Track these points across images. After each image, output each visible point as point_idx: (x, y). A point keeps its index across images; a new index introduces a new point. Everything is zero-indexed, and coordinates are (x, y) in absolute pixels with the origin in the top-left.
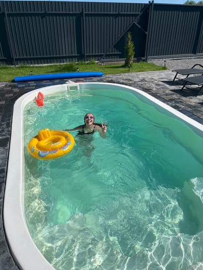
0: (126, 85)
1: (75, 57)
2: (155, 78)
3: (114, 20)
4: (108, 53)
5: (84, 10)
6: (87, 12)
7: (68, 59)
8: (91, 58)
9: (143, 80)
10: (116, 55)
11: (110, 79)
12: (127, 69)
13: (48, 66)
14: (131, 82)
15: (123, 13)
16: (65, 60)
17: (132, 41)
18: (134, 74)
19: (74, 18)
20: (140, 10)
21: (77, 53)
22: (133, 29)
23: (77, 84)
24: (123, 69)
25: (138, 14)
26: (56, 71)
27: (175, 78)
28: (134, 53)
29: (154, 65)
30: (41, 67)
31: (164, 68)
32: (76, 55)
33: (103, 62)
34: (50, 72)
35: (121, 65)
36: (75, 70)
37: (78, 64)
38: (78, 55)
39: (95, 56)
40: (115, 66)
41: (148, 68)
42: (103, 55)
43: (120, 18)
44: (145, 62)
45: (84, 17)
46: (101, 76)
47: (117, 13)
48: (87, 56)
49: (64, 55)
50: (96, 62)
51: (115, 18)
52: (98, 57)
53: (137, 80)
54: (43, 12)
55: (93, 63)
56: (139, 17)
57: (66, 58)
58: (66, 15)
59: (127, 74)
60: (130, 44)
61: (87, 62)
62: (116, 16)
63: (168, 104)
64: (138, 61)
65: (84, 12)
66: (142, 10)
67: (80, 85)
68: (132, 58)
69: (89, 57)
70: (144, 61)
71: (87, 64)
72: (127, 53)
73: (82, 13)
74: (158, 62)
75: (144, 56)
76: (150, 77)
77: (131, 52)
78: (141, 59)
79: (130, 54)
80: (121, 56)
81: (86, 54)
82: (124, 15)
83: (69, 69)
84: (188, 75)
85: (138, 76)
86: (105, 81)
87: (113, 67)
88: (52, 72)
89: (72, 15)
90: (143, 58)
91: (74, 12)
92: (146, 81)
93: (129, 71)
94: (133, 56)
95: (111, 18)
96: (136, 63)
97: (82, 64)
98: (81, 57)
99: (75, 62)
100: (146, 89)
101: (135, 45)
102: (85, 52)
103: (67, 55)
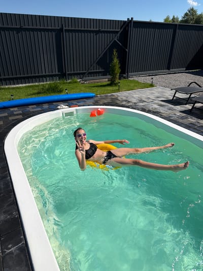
1: (55, 75)
3: (95, 36)
4: (90, 71)
5: (64, 25)
6: (66, 28)
7: (48, 79)
8: (73, 77)
9: (142, 101)
10: (99, 73)
12: (117, 88)
13: (26, 87)
14: (130, 104)
15: (103, 29)
16: (44, 79)
17: (117, 58)
19: (54, 34)
20: (120, 27)
22: (114, 45)
23: (73, 109)
25: (117, 32)
27: (174, 96)
29: (138, 82)
30: (18, 88)
31: (152, 85)
32: (57, 73)
33: (86, 81)
38: (59, 73)
39: (79, 74)
40: (99, 84)
42: (85, 73)
43: (100, 34)
45: (64, 33)
47: (98, 29)
49: (44, 74)
50: (79, 80)
52: (81, 75)
54: (18, 27)
55: (76, 82)
56: (118, 35)
57: (45, 76)
58: (44, 30)
60: (116, 61)
61: (69, 81)
62: (97, 32)
65: (64, 28)
67: (76, 110)
69: (70, 75)
70: (125, 78)
71: (70, 83)
72: (113, 70)
73: (61, 30)
75: (125, 73)
76: (145, 96)
77: (118, 70)
79: (116, 72)
81: (67, 73)
82: (104, 32)
83: (54, 90)
84: (191, 94)
85: (131, 95)
87: (101, 86)
88: (34, 94)
89: (51, 30)
90: (124, 75)
91: (53, 28)
93: (118, 90)
94: (118, 74)
95: (92, 34)
97: (64, 83)
98: (63, 75)
99: (57, 82)
101: (120, 63)
102: (67, 70)
103: (47, 74)
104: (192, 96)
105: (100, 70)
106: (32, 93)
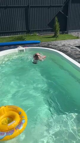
0: (53, 48)
1: (25, 32)
2: (71, 44)
3: (48, 9)
4: (44, 29)
5: (30, 4)
6: (31, 5)
7: (20, 33)
8: (34, 33)
9: (64, 45)
10: (49, 30)
11: (44, 45)
12: (55, 39)
13: (8, 37)
14: (56, 47)
15: (53, 5)
16: (18, 33)
17: (58, 21)
18: (59, 42)
19: (24, 9)
20: (63, 3)
21: (26, 30)
22: (59, 15)
24: (53, 39)
26: (13, 40)
28: (59, 29)
30: (4, 38)
31: (78, 38)
32: (25, 30)
33: (41, 35)
34: (9, 41)
35: (52, 36)
36: (24, 40)
37: (26, 36)
38: (27, 30)
39: (36, 31)
40: (49, 36)
41: (68, 38)
42: (41, 30)
43: (51, 8)
45: (30, 8)
46: (39, 43)
47: (50, 5)
48: (32, 31)
50: (38, 34)
51: (48, 8)
53: (60, 45)
54: (6, 6)
55: (35, 35)
56: (62, 7)
57: (19, 32)
58: (19, 7)
59: (54, 42)
60: (57, 24)
61: (32, 35)
62: (49, 7)
63: (76, 61)
64: (63, 33)
65: (30, 5)
67: (25, 49)
69: (33, 31)
70: (66, 33)
71: (32, 36)
72: (55, 29)
73: (28, 6)
74: (74, 34)
75: (66, 31)
76: (68, 43)
79: (57, 29)
80: (52, 31)
81: (31, 30)
82: (53, 6)
83: (21, 39)
85: (61, 43)
86: (41, 46)
87: (46, 38)
89: (23, 7)
90: (66, 32)
91: (24, 5)
92: (65, 46)
93: (56, 40)
94: (59, 31)
95: (46, 8)
96: (62, 35)
97: (29, 36)
98: (28, 32)
99: (24, 35)
100: (65, 51)
101: (60, 24)
102: (31, 29)
103: (20, 30)
105: (51, 29)
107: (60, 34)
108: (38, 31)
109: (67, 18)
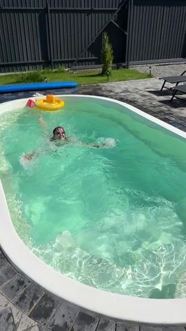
0: (107, 96)
1: (39, 63)
2: (139, 88)
3: (87, 17)
4: (80, 59)
5: (49, 5)
6: (53, 8)
7: (30, 67)
8: (60, 66)
9: (126, 91)
10: (91, 61)
11: (86, 91)
12: (106, 78)
13: (5, 76)
14: (112, 94)
15: (96, 9)
16: (26, 68)
17: (110, 42)
18: (113, 84)
19: (37, 15)
20: (117, 5)
21: (43, 59)
22: (109, 28)
24: (100, 78)
25: (114, 11)
26: (18, 82)
27: (163, 87)
28: (112, 58)
31: (150, 76)
32: (41, 61)
33: (75, 70)
34: (9, 84)
35: (97, 73)
36: (41, 81)
37: (43, 73)
38: (44, 61)
39: (64, 62)
40: (90, 74)
41: (130, 77)
42: (74, 61)
43: (93, 15)
44: (126, 69)
45: (49, 14)
46: (74, 87)
47: (90, 8)
48: (54, 62)
49: (26, 61)
50: (67, 69)
51: (88, 15)
52: (69, 63)
53: (118, 90)
55: (63, 71)
56: (116, 14)
57: (28, 64)
58: (26, 11)
59: (106, 84)
60: (108, 47)
61: (54, 70)
62: (89, 12)
63: (156, 117)
64: (118, 68)
65: (49, 8)
66: (120, 5)
68: (111, 64)
69: (56, 63)
70: (124, 67)
71: (56, 72)
72: (105, 58)
73: (46, 10)
74: (142, 68)
75: (124, 62)
76: (133, 86)
77: (109, 56)
78: (121, 65)
79: (107, 59)
80: (98, 62)
81: (53, 60)
82: (98, 11)
83: (34, 78)
84: (178, 83)
85: (119, 86)
86: (81, 92)
87: (88, 76)
88: (12, 83)
89: (34, 11)
90: (124, 64)
91: (36, 8)
92: (129, 92)
93: (107, 81)
94: (111, 62)
95: (83, 15)
96: (116, 71)
97: (48, 73)
98: (48, 63)
99: (40, 71)
100: (130, 101)
101: (113, 48)
102: (52, 57)
103: (30, 61)
104: (180, 84)
106: (10, 82)
107: (113, 68)
108: (68, 62)
109: (126, 35)
